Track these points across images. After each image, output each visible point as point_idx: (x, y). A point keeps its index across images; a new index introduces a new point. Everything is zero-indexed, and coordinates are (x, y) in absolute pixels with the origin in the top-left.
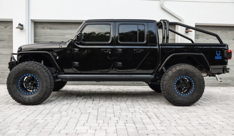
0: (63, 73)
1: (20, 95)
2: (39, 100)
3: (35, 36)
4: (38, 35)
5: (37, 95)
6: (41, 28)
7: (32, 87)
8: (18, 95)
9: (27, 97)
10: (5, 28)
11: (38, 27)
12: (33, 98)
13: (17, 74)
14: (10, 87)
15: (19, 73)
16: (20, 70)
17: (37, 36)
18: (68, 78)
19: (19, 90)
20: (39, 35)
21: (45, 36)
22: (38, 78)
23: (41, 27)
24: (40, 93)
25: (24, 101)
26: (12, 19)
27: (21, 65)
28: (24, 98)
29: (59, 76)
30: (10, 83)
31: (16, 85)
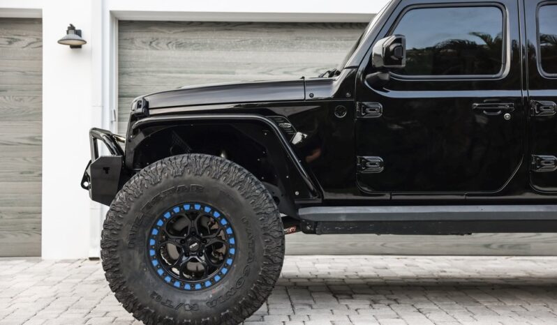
0: (320, 201)
1: (160, 292)
2: (234, 311)
3: (121, 73)
4: (132, 70)
5: (226, 290)
6: (144, 42)
7: (203, 258)
8: (149, 292)
9: (188, 300)
10: (10, 43)
11: (132, 39)
12: (210, 303)
13: (149, 207)
14: (115, 260)
15: (157, 200)
16: (161, 189)
17: (129, 74)
18: (343, 219)
19: (154, 270)
20: (137, 72)
21: (159, 72)
22: (232, 221)
23: (144, 40)
24: (239, 282)
25: (175, 316)
26: (40, 11)
27: (163, 170)
28: (175, 304)
29: (302, 212)
30: (118, 241)
31: (140, 252)
